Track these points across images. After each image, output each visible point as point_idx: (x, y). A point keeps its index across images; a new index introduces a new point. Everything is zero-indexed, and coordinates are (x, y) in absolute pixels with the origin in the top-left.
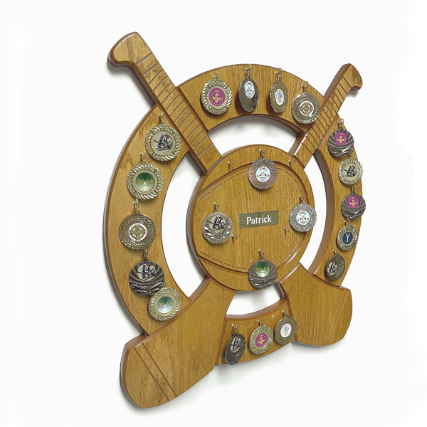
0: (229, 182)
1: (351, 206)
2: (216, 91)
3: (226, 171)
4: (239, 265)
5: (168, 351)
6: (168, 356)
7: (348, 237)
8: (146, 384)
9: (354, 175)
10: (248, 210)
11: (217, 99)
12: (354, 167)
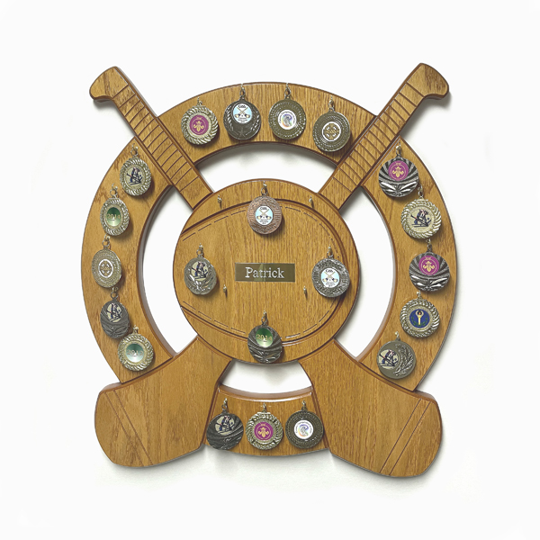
0: (222, 222)
1: (426, 270)
2: (198, 118)
3: (217, 209)
4: (234, 326)
5: (142, 407)
6: (143, 414)
7: (420, 317)
8: (117, 437)
9: (427, 225)
10: (247, 259)
11: (199, 127)
12: (427, 213)
